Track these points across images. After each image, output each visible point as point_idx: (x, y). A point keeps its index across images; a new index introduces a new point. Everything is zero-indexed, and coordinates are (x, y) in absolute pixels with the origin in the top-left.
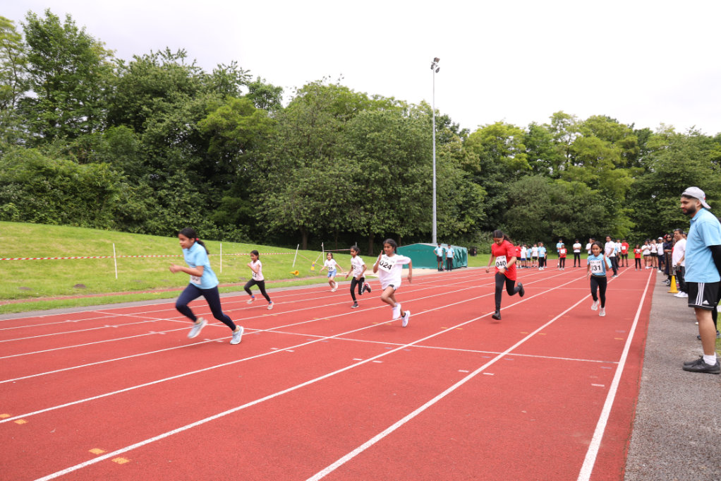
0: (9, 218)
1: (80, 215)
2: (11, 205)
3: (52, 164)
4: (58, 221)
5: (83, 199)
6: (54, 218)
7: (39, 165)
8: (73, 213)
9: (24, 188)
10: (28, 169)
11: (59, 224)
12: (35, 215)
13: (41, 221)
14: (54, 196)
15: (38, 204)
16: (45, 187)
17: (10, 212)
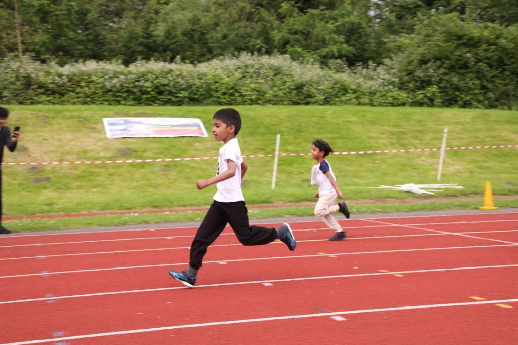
0: (430, 104)
1: (508, 95)
2: (434, 89)
3: (475, 29)
4: (484, 105)
5: (512, 74)
6: (479, 102)
7: (461, 33)
8: (502, 93)
9: (445, 66)
10: (447, 41)
11: (486, 108)
12: (459, 99)
13: (466, 105)
14: (478, 73)
15: (461, 84)
16: (467, 62)
17: (432, 98)
